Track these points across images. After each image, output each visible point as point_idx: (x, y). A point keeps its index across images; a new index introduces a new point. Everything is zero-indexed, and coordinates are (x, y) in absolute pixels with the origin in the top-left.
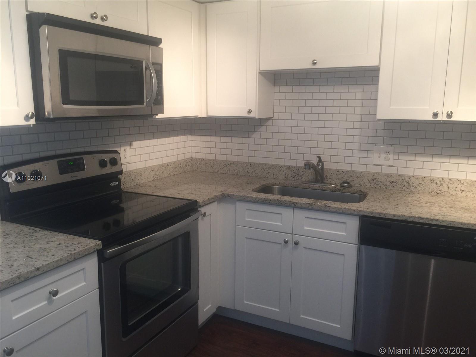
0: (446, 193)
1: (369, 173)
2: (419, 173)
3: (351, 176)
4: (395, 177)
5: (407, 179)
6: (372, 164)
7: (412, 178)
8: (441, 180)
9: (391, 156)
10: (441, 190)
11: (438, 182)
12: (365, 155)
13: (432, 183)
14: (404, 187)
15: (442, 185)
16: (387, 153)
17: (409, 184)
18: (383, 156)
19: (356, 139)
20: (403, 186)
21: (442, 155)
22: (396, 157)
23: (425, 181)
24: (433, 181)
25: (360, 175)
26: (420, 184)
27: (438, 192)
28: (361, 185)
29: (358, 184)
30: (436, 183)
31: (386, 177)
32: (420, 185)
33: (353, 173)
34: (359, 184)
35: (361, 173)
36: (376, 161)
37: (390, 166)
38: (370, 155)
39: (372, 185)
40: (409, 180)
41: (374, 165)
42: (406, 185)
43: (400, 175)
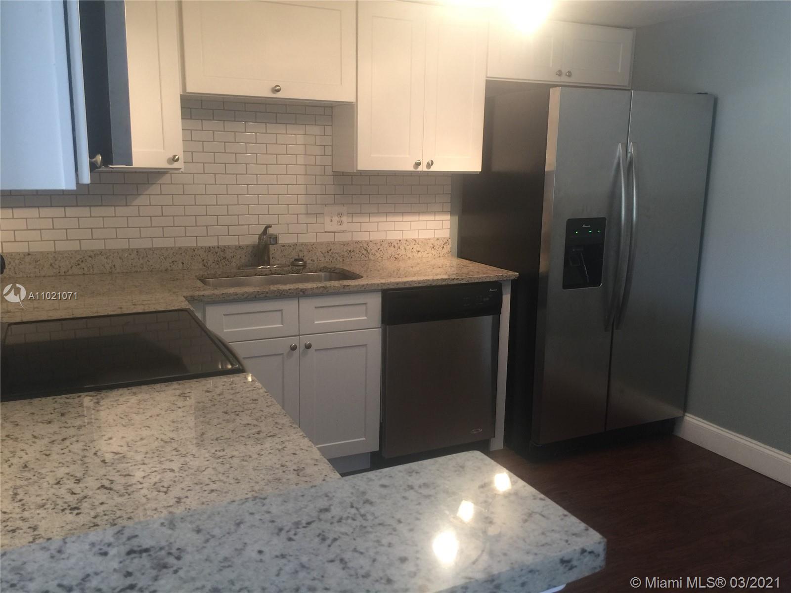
0: (403, 256)
1: (322, 244)
2: (376, 236)
3: (301, 251)
4: (352, 245)
5: (365, 245)
6: (323, 232)
7: (370, 244)
8: (398, 242)
9: (345, 219)
10: (398, 254)
11: (396, 245)
12: (314, 220)
13: (390, 246)
14: (363, 256)
15: (399, 248)
16: (340, 215)
17: (367, 251)
18: (336, 219)
19: (302, 199)
20: (361, 254)
21: (395, 213)
22: (350, 220)
23: (383, 245)
24: (390, 244)
25: (311, 247)
26: (379, 249)
27: (397, 256)
28: (314, 261)
29: (310, 260)
30: (394, 247)
31: (342, 246)
32: (379, 251)
33: (303, 246)
34: (312, 260)
35: (313, 244)
36: (329, 227)
37: (343, 231)
38: (319, 220)
39: (327, 259)
40: (367, 246)
41: (326, 232)
42: (365, 252)
43: (357, 242)
